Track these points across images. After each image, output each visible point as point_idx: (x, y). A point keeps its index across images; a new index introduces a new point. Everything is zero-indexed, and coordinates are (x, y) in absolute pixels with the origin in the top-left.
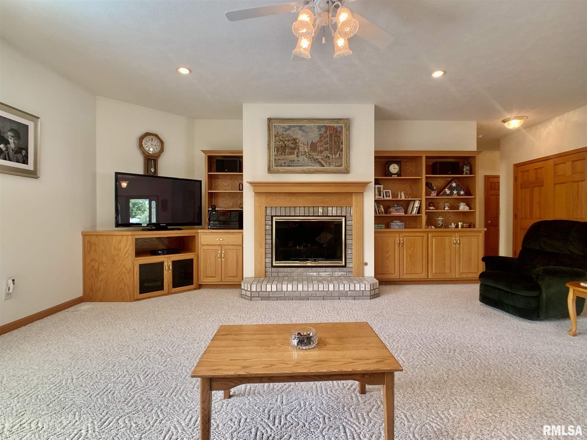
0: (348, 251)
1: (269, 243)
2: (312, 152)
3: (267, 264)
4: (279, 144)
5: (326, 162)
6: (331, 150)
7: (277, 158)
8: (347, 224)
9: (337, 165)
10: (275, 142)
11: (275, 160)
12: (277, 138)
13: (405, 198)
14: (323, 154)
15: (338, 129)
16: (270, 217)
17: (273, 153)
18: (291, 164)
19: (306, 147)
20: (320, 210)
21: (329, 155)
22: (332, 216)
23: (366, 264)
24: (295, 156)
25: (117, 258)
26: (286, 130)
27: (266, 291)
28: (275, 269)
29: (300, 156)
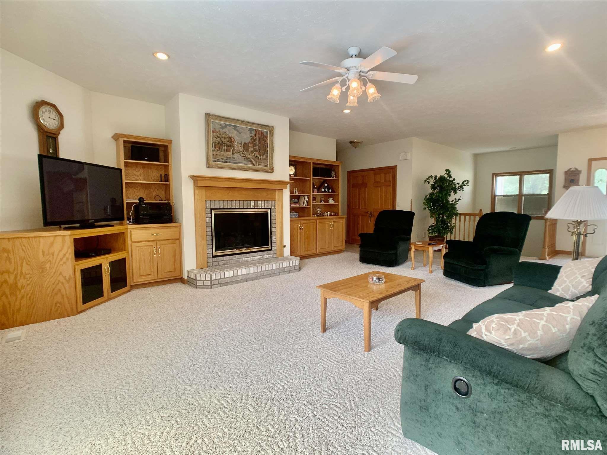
0: (273, 237)
1: (209, 235)
2: (244, 151)
3: (208, 255)
4: (216, 140)
5: (256, 162)
6: (260, 151)
7: (215, 153)
8: (272, 215)
9: (264, 165)
10: (213, 138)
11: (213, 155)
12: (214, 134)
13: (298, 194)
14: (254, 154)
15: (265, 134)
16: (210, 210)
17: (212, 148)
18: (227, 160)
19: (240, 146)
20: (252, 204)
21: (258, 156)
22: (261, 208)
23: (285, 246)
24: (231, 153)
25: (48, 266)
26: (223, 128)
27: (225, 278)
28: (216, 258)
29: (235, 153)
